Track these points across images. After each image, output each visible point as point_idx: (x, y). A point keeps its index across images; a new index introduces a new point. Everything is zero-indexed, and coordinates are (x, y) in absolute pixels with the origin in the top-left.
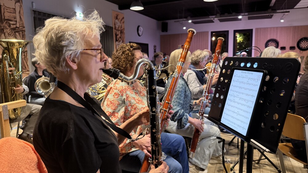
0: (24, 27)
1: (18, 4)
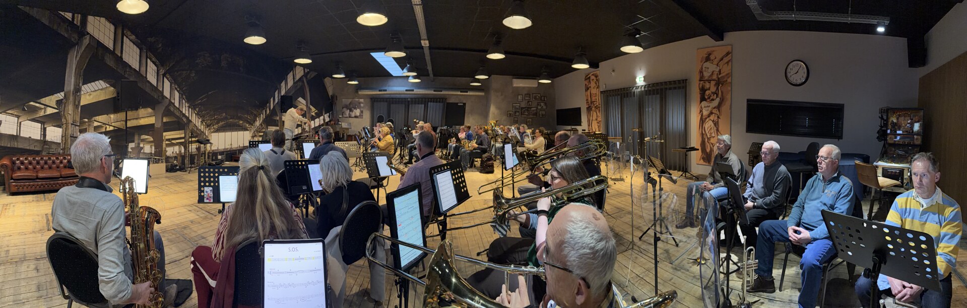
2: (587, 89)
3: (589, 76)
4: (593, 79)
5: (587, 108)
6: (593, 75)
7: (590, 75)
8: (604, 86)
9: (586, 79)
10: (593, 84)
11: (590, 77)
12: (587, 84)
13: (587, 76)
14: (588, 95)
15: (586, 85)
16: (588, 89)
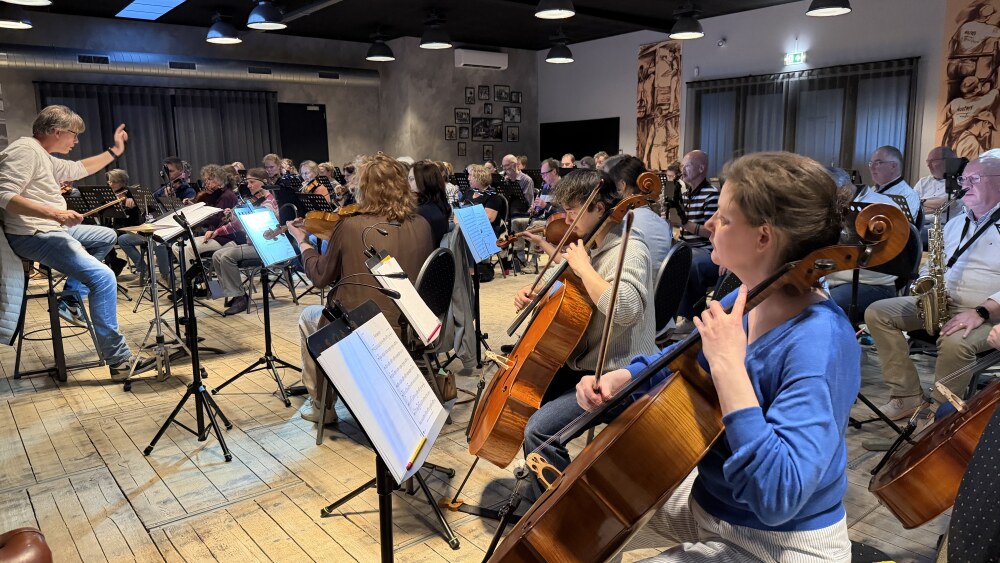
0: (678, 111)
1: (676, 78)
2: (644, 76)
3: (651, 50)
4: (663, 57)
5: (639, 119)
6: (664, 47)
7: (657, 47)
8: (696, 70)
9: (642, 56)
10: (662, 67)
11: (655, 51)
12: (646, 66)
13: (648, 48)
14: (644, 91)
15: (642, 67)
16: (647, 76)
